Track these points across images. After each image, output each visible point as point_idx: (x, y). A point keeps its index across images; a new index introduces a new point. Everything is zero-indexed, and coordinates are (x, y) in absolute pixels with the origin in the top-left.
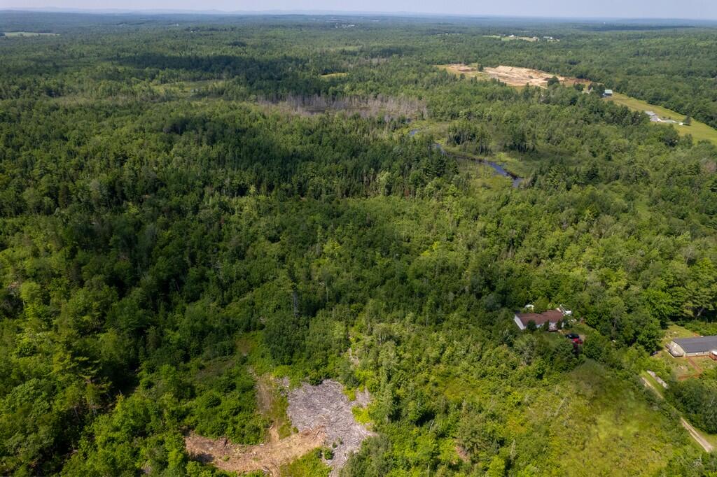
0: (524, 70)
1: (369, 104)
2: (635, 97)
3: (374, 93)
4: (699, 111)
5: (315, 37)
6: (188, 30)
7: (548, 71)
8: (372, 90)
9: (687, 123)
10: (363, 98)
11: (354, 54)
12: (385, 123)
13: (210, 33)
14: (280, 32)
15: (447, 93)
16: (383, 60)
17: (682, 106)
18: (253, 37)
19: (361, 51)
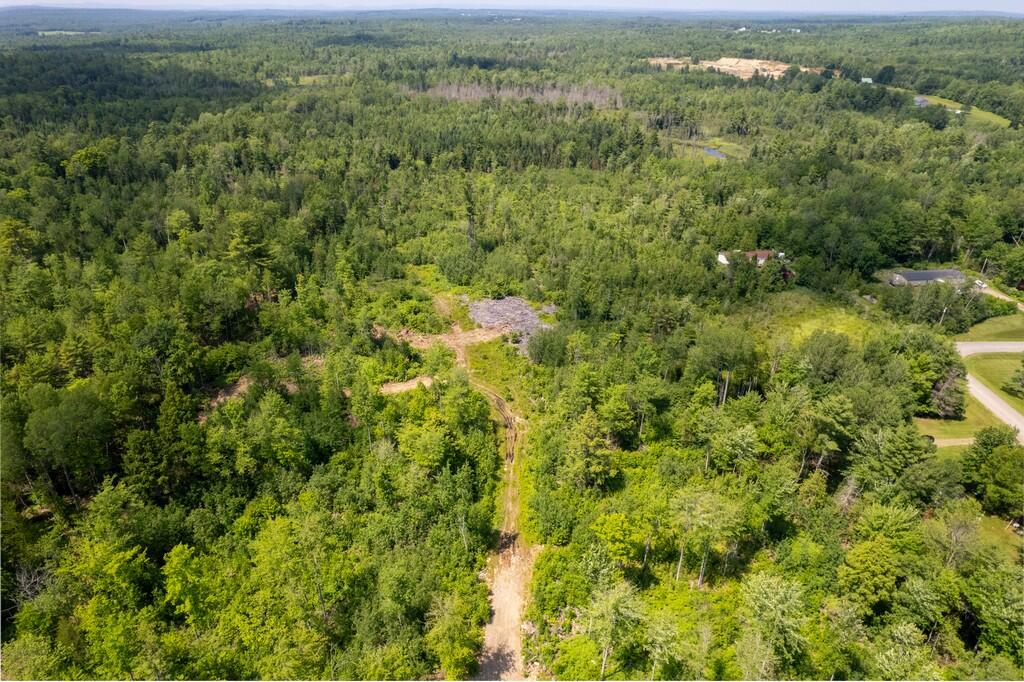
0: (755, 62)
1: (546, 93)
3: (552, 82)
4: (985, 97)
7: (788, 62)
8: (548, 78)
9: (966, 111)
10: (537, 87)
15: (648, 81)
16: (561, 54)
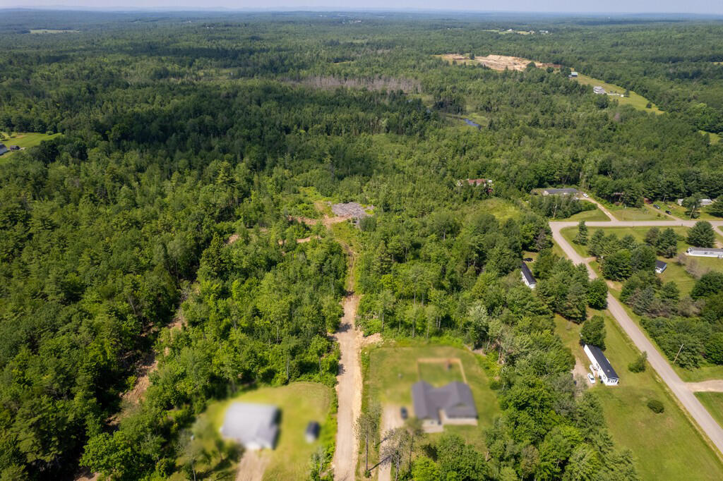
0: (510, 58)
1: (375, 82)
2: (596, 78)
3: (379, 74)
4: (639, 87)
5: (324, 31)
6: (204, 26)
7: (530, 59)
8: (377, 72)
9: (627, 95)
10: (370, 78)
11: (362, 45)
12: (386, 94)
13: (226, 28)
14: (291, 27)
15: (438, 74)
16: (386, 51)
17: (628, 83)
18: (267, 32)
19: (368, 44)
